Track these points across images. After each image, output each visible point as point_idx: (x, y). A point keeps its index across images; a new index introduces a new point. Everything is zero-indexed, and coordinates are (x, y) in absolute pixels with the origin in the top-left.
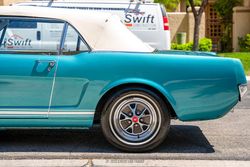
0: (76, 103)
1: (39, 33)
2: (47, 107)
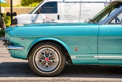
1: (58, 16)
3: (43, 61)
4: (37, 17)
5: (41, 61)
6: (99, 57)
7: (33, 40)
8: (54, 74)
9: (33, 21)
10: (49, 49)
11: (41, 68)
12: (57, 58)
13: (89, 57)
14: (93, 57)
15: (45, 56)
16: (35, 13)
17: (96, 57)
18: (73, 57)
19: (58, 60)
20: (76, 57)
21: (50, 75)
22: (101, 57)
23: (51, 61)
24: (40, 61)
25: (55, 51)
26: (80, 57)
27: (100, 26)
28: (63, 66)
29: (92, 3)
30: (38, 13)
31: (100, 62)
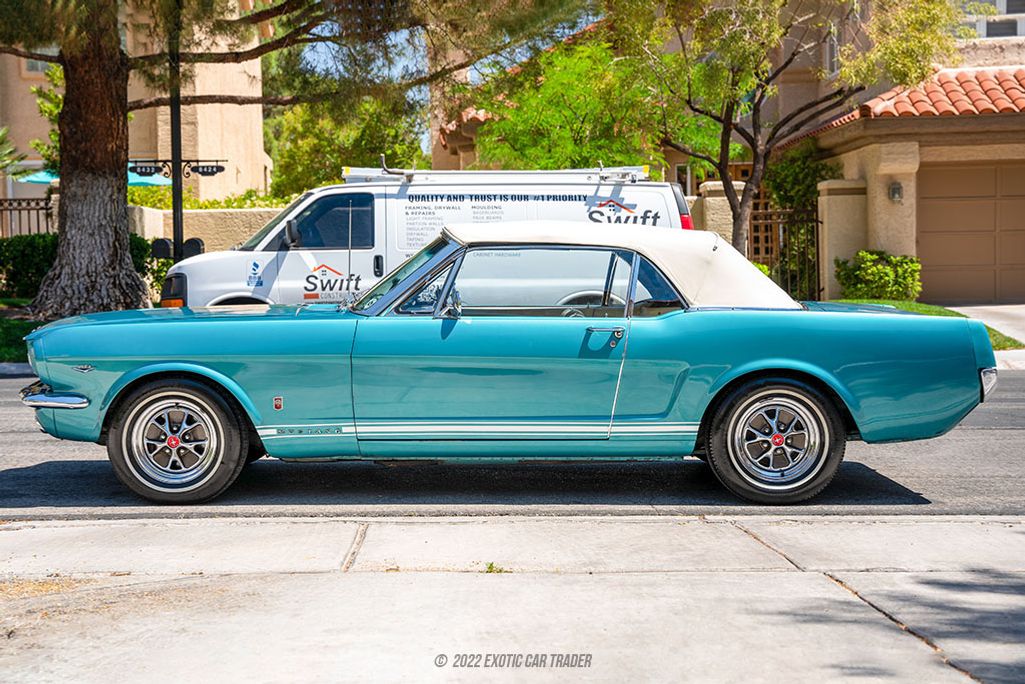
0: (663, 409)
1: (378, 260)
2: (607, 418)
3: (160, 446)
4: (276, 265)
5: (155, 447)
6: (359, 429)
7: (121, 374)
8: (202, 496)
9: (260, 283)
10: (182, 403)
11: (153, 472)
12: (213, 435)
13: (328, 430)
14: (339, 430)
15: (166, 428)
16: (266, 249)
17: (348, 429)
18: (266, 433)
19: (214, 445)
20: (281, 431)
21: (185, 498)
22: (366, 429)
23: (190, 447)
24: (152, 448)
25: (204, 409)
26: (291, 431)
27: (363, 321)
28: (232, 466)
29: (531, 201)
30: (281, 245)
31: (365, 447)
